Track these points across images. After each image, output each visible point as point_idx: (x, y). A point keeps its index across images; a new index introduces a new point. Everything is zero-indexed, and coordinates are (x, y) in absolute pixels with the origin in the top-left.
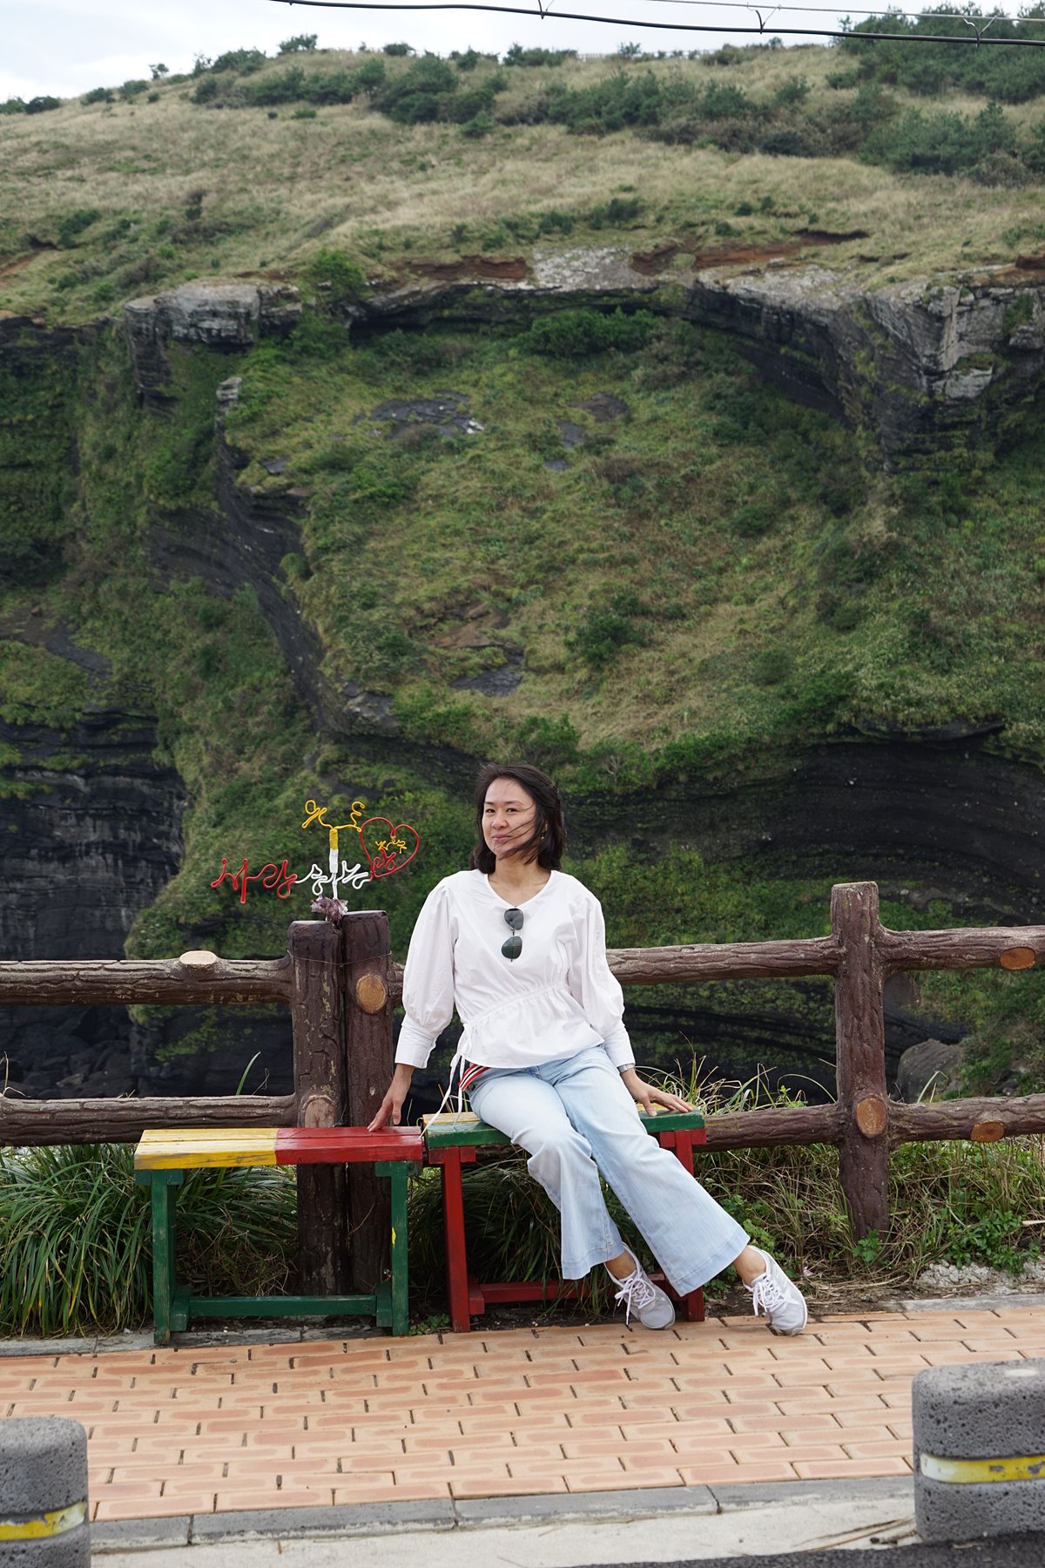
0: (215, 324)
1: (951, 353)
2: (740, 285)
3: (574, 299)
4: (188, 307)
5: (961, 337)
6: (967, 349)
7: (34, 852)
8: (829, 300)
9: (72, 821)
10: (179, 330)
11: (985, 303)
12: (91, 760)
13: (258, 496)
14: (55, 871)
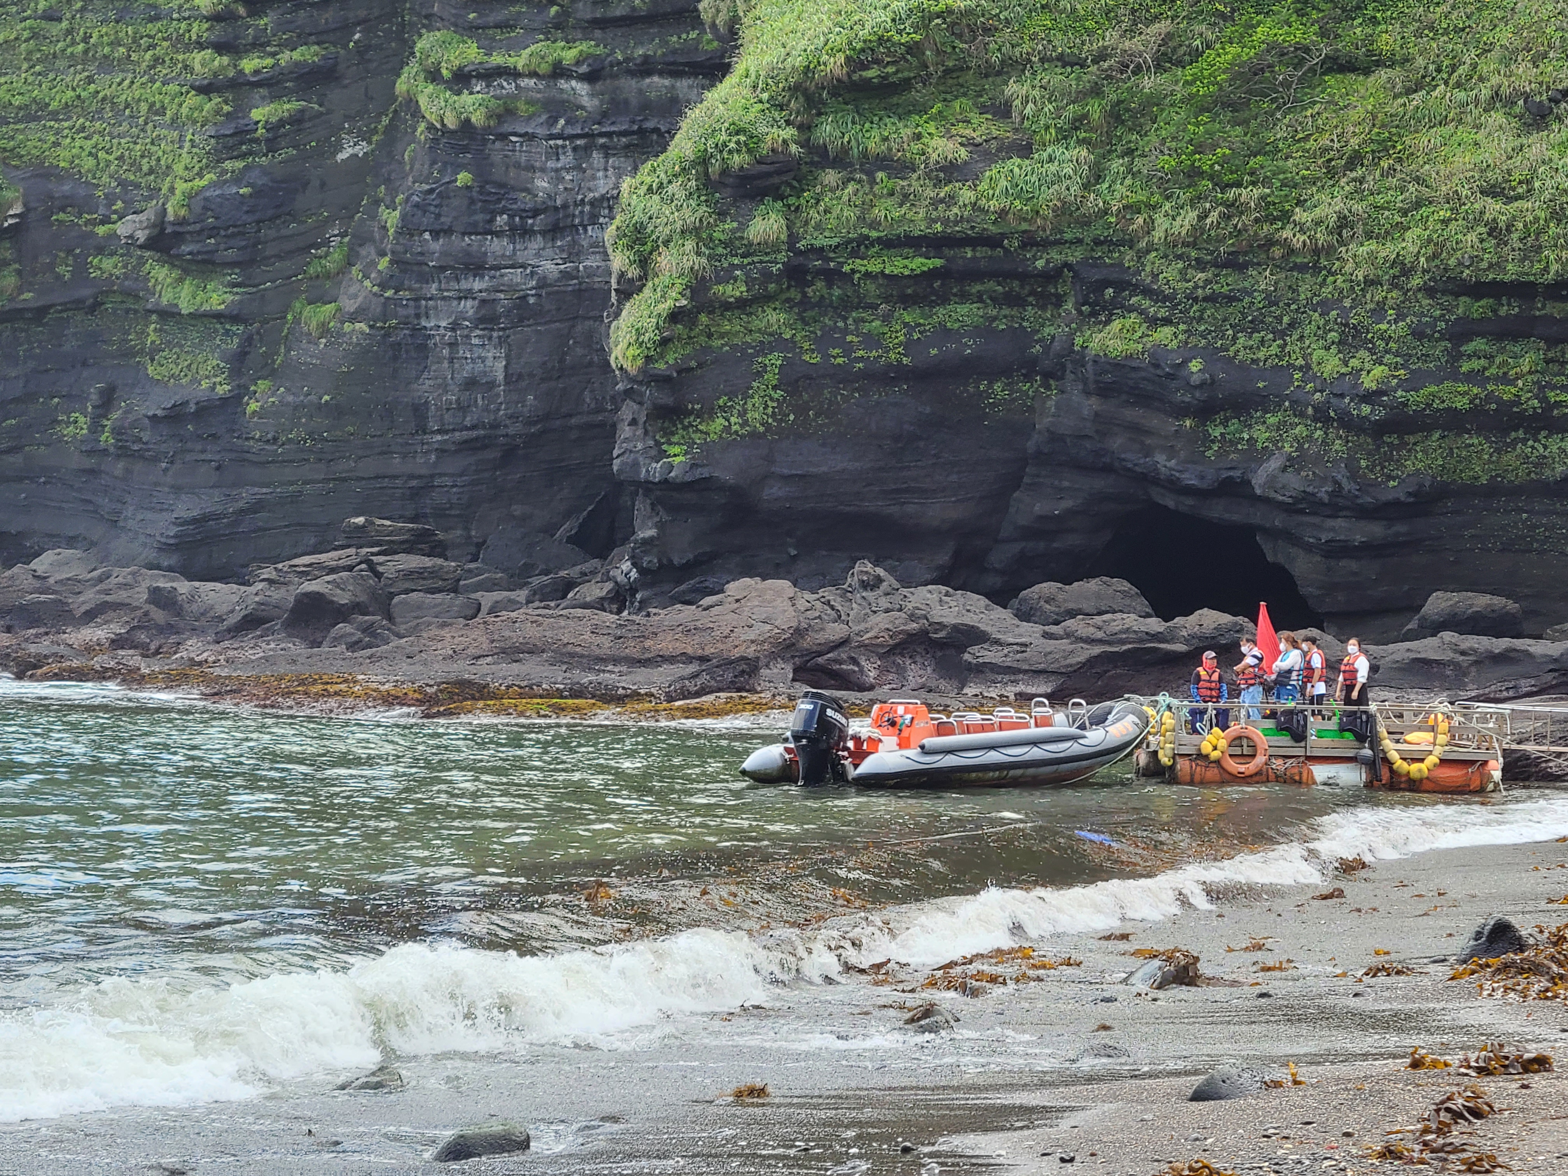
7: (501, 220)
9: (568, 159)
12: (600, 50)
14: (538, 255)
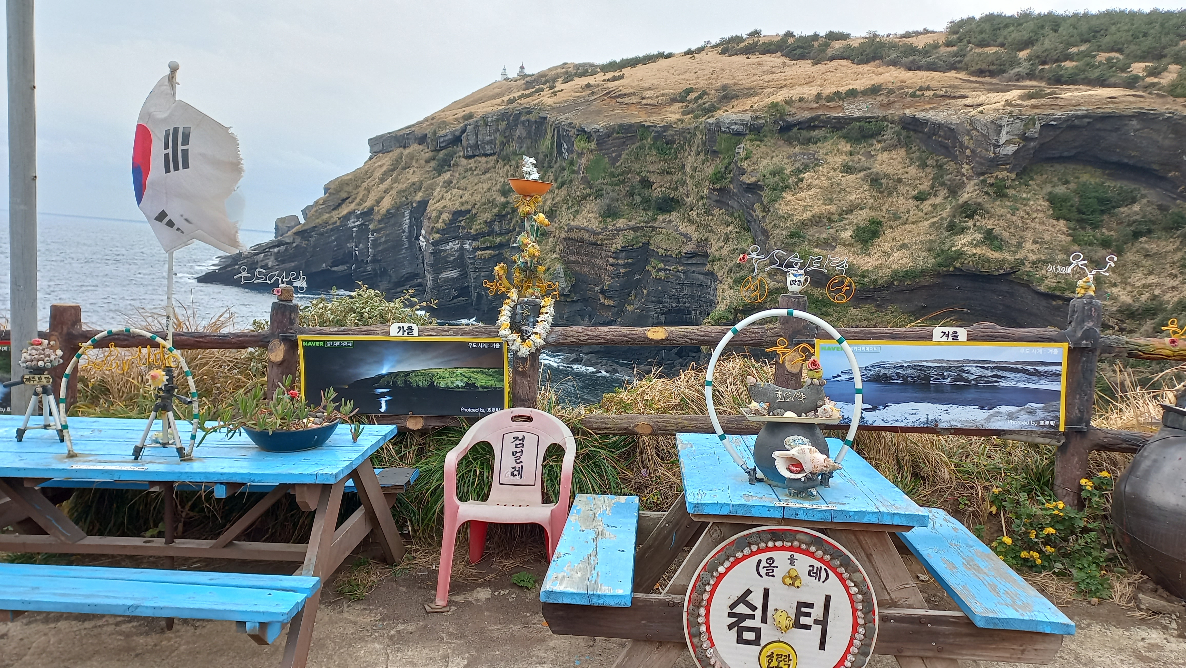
0: (735, 127)
1: (1003, 140)
2: (920, 115)
3: (859, 119)
4: (727, 121)
5: (1007, 133)
6: (1009, 137)
7: (666, 296)
8: (954, 119)
10: (723, 129)
11: (1017, 121)
13: (748, 184)
